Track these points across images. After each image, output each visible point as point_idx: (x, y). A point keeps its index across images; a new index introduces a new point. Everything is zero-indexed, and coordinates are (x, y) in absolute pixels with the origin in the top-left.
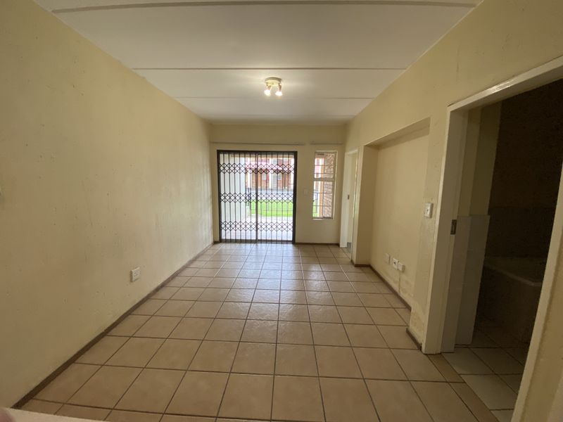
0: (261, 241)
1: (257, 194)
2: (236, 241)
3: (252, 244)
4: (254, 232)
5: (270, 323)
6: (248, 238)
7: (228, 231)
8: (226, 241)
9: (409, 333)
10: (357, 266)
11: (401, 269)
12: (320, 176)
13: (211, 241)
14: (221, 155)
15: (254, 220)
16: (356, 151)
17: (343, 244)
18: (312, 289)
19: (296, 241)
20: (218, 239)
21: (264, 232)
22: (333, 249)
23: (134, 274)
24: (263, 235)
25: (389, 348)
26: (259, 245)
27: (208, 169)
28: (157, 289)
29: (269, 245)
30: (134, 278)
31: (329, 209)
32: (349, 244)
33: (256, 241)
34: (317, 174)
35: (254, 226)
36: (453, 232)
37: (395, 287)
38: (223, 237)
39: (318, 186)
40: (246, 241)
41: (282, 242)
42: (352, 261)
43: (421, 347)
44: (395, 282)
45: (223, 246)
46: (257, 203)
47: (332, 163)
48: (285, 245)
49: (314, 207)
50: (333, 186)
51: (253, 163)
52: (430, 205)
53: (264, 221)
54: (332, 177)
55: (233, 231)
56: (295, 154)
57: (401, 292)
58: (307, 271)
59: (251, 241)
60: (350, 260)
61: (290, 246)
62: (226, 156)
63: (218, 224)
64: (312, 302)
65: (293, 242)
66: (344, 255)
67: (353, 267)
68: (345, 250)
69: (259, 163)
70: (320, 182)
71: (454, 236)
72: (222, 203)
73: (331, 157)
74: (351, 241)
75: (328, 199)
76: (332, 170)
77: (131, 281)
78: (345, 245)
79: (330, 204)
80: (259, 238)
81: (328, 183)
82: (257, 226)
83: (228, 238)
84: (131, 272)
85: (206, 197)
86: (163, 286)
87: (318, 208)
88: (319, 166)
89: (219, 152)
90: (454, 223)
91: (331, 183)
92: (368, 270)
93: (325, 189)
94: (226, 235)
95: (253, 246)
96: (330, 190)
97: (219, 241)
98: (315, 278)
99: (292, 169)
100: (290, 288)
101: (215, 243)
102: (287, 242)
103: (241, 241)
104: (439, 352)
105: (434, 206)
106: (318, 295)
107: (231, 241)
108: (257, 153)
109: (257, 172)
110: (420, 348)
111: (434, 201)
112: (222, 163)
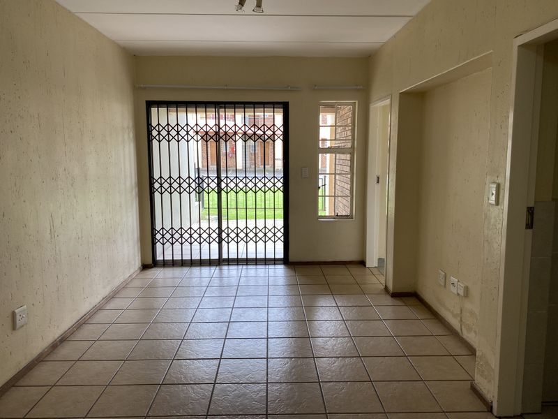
0: (229, 262)
1: (219, 177)
2: (183, 263)
3: (213, 269)
4: (215, 246)
5: (255, 388)
6: (205, 257)
7: (168, 245)
8: (165, 264)
9: (475, 390)
10: (395, 295)
11: (461, 292)
12: (328, 144)
13: (137, 264)
14: (154, 110)
15: (214, 225)
16: (388, 102)
17: (372, 262)
18: (321, 334)
19: (291, 259)
20: (150, 261)
21: (233, 245)
22: (355, 270)
23: (18, 317)
24: (231, 251)
25: (444, 412)
26: (225, 268)
27: (131, 135)
28: (55, 346)
29: (243, 269)
30: (18, 323)
31: (347, 202)
32: (380, 260)
33: (220, 262)
34: (324, 140)
35: (214, 235)
36: (530, 225)
37: (455, 323)
38: (159, 257)
39: (326, 162)
40: (201, 263)
41: (266, 261)
42: (386, 289)
43: (492, 407)
44: (455, 316)
45: (158, 273)
46: (219, 193)
47: (349, 121)
48: (271, 267)
49: (320, 200)
50: (352, 160)
51: (212, 122)
52: (495, 186)
53: (233, 225)
54: (349, 145)
55: (177, 246)
56: (285, 107)
57: (465, 331)
58: (310, 308)
59: (210, 263)
60: (383, 287)
61: (280, 269)
62: (163, 110)
63: (150, 234)
64: (322, 354)
65: (286, 261)
66: (374, 280)
67: (389, 298)
68: (375, 272)
69: (222, 123)
70: (328, 155)
71: (531, 230)
72: (157, 195)
73: (346, 111)
74: (384, 257)
75: (344, 185)
76: (349, 133)
77: (14, 327)
78: (375, 264)
79: (348, 193)
80: (225, 256)
81: (343, 156)
82: (220, 235)
83: (168, 257)
84: (14, 314)
85: (128, 184)
86: (63, 340)
87: (327, 198)
88: (328, 127)
89: (150, 104)
90: (530, 211)
91: (348, 156)
92: (412, 300)
93: (338, 167)
94: (165, 252)
95: (214, 270)
96: (348, 169)
97: (150, 263)
98: (326, 317)
99: (279, 133)
100: (284, 335)
101: (145, 267)
102: (274, 261)
103: (192, 263)
104: (519, 414)
105: (502, 187)
106: (332, 342)
107: (173, 264)
108: (218, 105)
109: (217, 137)
110: (490, 409)
111: (500, 180)
112: (154, 123)
